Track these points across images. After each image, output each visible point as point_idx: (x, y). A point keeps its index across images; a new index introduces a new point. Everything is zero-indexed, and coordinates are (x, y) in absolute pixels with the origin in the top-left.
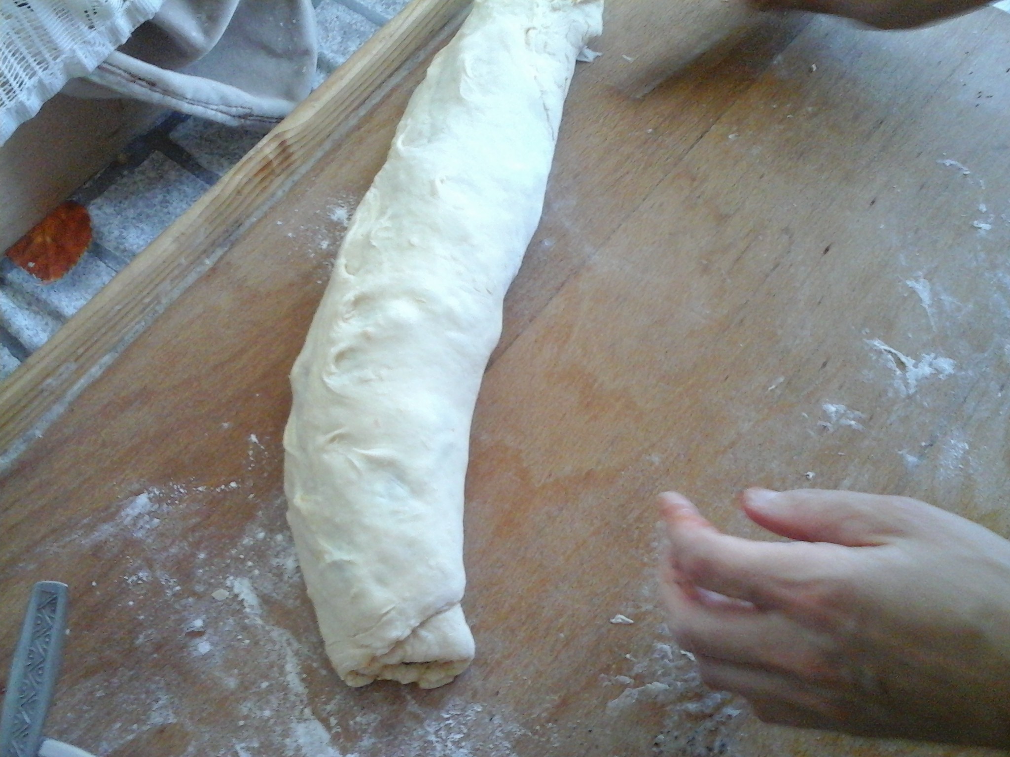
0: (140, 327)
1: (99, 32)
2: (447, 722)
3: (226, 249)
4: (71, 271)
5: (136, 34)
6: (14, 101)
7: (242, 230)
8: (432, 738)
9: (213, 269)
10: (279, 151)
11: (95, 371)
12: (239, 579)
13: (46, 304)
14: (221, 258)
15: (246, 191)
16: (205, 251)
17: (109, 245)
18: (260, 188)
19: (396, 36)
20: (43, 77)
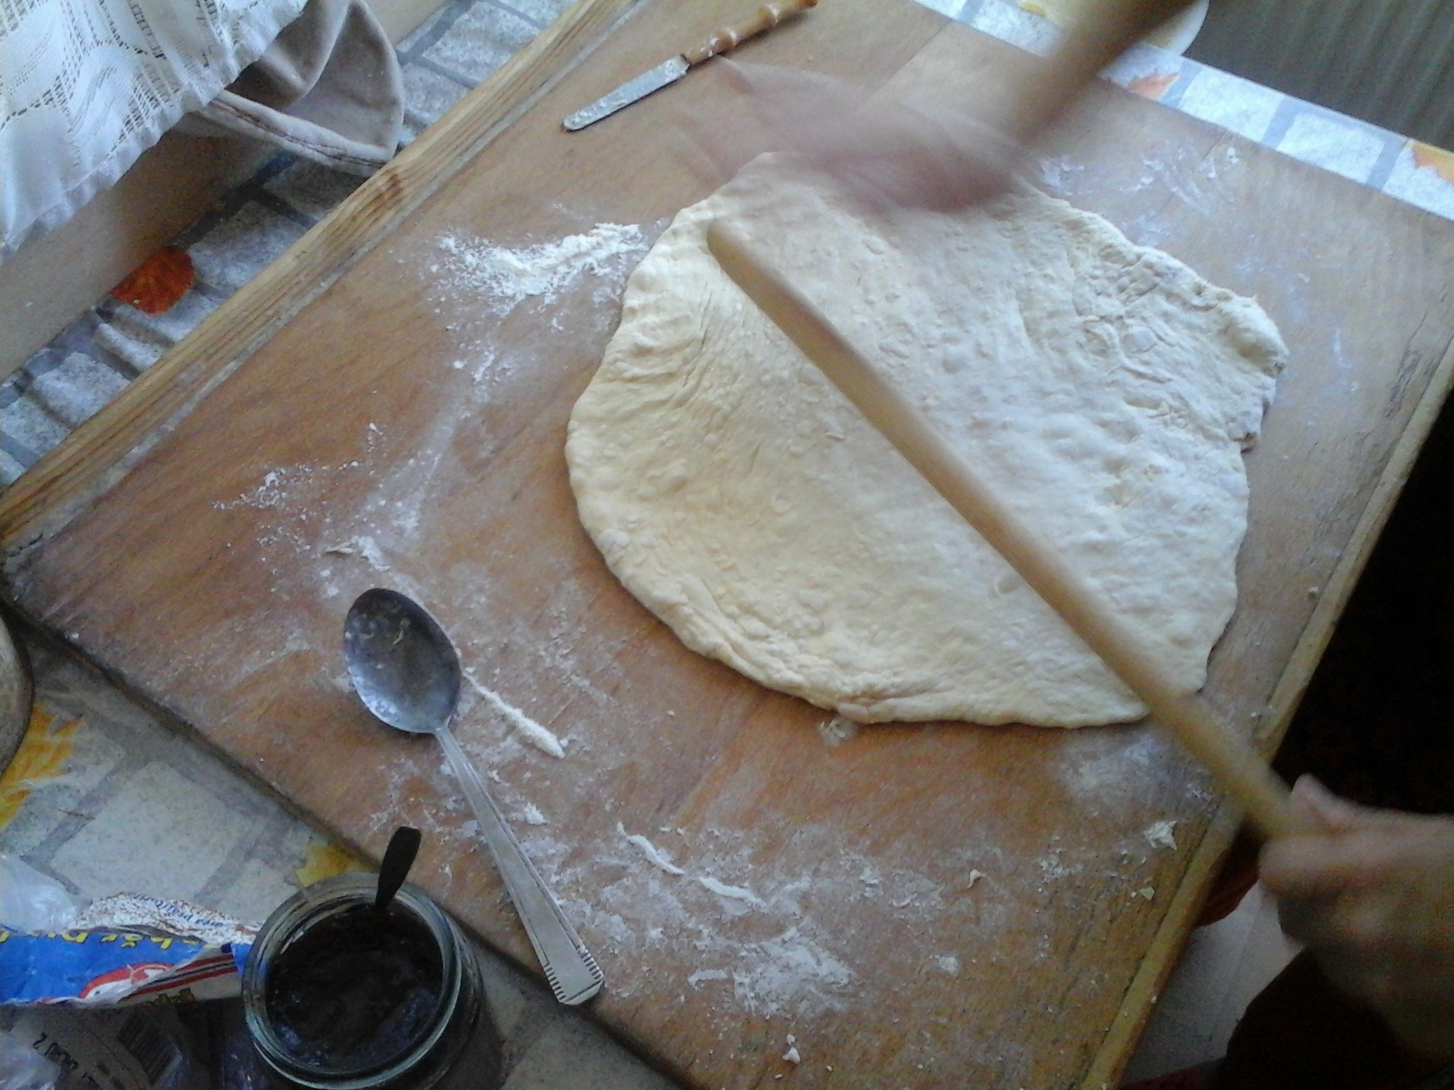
0: (263, 339)
1: (213, 70)
2: (555, 641)
3: (341, 274)
4: (175, 306)
5: (243, 73)
6: (142, 126)
7: (355, 258)
8: (543, 653)
9: (329, 293)
10: (390, 184)
11: (221, 376)
12: (363, 538)
13: (154, 332)
14: (337, 282)
15: (359, 221)
16: (319, 275)
17: (212, 282)
18: (372, 219)
19: (498, 87)
20: (165, 108)
